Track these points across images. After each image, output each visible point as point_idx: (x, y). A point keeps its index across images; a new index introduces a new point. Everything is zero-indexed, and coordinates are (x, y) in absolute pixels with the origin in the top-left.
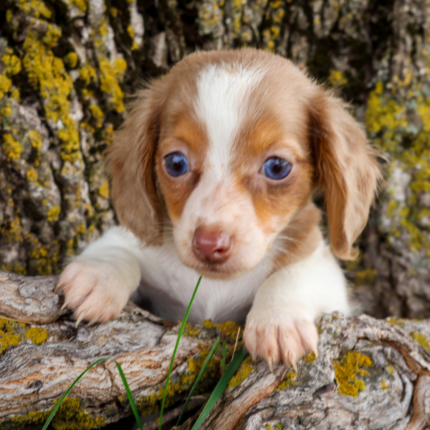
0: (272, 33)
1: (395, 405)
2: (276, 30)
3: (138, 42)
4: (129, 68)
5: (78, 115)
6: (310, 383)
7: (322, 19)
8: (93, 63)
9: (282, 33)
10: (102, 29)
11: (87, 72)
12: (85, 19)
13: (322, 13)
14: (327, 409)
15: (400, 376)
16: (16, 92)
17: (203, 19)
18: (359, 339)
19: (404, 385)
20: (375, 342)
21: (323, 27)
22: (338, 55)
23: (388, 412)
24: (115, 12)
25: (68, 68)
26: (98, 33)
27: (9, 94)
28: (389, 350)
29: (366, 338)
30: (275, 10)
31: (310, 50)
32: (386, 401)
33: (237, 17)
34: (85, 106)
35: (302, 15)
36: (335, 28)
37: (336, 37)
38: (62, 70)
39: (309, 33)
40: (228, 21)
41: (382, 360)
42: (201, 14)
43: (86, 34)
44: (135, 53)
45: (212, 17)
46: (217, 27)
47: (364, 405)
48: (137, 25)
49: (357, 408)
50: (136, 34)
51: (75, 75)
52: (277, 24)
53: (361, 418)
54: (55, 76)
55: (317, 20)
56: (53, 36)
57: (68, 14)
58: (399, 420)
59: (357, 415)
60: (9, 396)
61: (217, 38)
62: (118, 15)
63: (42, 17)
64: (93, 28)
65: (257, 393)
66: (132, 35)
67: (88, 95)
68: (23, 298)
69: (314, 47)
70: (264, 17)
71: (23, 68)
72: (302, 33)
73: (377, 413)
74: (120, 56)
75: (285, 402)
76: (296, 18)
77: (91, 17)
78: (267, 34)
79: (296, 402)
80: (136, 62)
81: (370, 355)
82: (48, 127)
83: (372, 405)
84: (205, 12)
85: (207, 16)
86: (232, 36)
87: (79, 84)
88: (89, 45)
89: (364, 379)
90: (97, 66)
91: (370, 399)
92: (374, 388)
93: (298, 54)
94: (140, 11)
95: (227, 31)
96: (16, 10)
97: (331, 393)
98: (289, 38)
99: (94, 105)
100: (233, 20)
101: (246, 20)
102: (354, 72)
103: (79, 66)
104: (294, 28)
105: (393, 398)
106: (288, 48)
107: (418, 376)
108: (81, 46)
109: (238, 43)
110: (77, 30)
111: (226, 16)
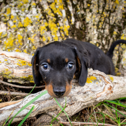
1: (99, 87)
2: (102, 23)
3: (73, 23)
4: (70, 28)
5: (59, 35)
7: (112, 21)
9: (104, 23)
10: (65, 20)
11: (61, 28)
12: (62, 17)
13: (112, 20)
15: (103, 83)
16: (46, 29)
18: (94, 73)
19: (103, 84)
20: (97, 75)
21: (112, 22)
22: (115, 28)
23: (97, 88)
24: (69, 17)
25: (57, 26)
27: (45, 30)
28: (101, 77)
29: (95, 74)
30: (102, 19)
33: (94, 19)
34: (61, 34)
35: (108, 20)
36: (115, 23)
37: (115, 25)
38: (56, 27)
39: (109, 24)
41: (98, 79)
42: (86, 19)
43: (62, 20)
44: (72, 25)
46: (89, 21)
47: (91, 85)
48: (73, 20)
49: (89, 85)
50: (73, 22)
51: (59, 28)
53: (89, 87)
54: (54, 27)
55: (111, 21)
56: (54, 20)
57: (58, 16)
58: (100, 91)
59: (88, 87)
60: (19, 73)
61: (90, 23)
63: (52, 16)
66: (71, 22)
67: (61, 32)
68: (29, 58)
69: (110, 27)
70: (100, 20)
71: (48, 25)
72: (108, 24)
73: (94, 88)
74: (69, 25)
76: (107, 21)
78: (100, 23)
80: (72, 27)
81: (96, 77)
82: (52, 37)
83: (93, 86)
85: (88, 19)
87: (60, 30)
88: (62, 22)
89: (92, 81)
90: (64, 26)
91: (92, 84)
92: (94, 83)
93: (107, 28)
94: (74, 18)
95: (92, 22)
96: (48, 15)
99: (63, 34)
101: (96, 20)
102: (119, 32)
103: (60, 26)
104: (106, 23)
105: (99, 86)
106: (105, 26)
107: (107, 83)
108: (60, 22)
109: (94, 25)
110: (60, 20)
111: (91, 19)
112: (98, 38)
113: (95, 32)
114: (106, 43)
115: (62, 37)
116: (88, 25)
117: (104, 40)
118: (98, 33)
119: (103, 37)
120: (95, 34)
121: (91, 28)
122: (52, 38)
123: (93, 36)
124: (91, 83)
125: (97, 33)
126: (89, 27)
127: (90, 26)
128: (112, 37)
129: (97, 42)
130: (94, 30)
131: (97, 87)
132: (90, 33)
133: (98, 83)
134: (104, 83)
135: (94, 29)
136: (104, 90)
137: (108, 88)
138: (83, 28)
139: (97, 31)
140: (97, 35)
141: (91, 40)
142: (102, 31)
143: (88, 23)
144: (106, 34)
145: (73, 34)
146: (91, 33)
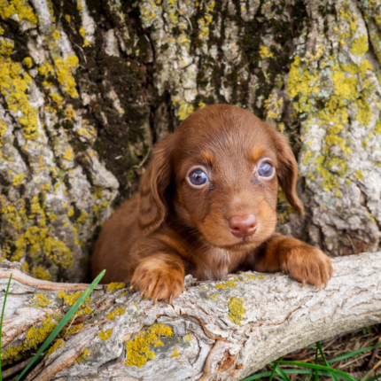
0: (206, 21)
1: (183, 368)
2: (210, 18)
3: (89, 40)
5: (40, 101)
6: (98, 359)
7: (248, 6)
8: (50, 61)
9: (215, 19)
10: (54, 35)
11: (45, 69)
13: (247, 1)
14: (112, 377)
15: (198, 342)
17: (144, 16)
18: (159, 316)
19: (200, 349)
20: (174, 318)
21: (248, 12)
22: (264, 34)
23: (175, 374)
24: (68, 18)
25: (27, 68)
26: (51, 38)
28: (188, 322)
29: (165, 315)
30: (207, 1)
31: (240, 31)
32: (173, 366)
33: (172, 12)
34: (47, 94)
35: (231, 4)
36: (258, 13)
37: (260, 20)
38: (22, 71)
39: (238, 18)
40: (165, 15)
41: (181, 331)
42: (142, 12)
43: (40, 40)
44: (86, 49)
45: (150, 14)
46: (157, 21)
47: (150, 371)
48: (88, 26)
49: (141, 374)
50: (87, 34)
51: (34, 72)
52: (210, 12)
54: (12, 77)
55: (243, 7)
56: (7, 48)
57: (20, 29)
58: (189, 378)
59: (141, 380)
61: (159, 29)
62: (72, 20)
64: (46, 35)
65: (61, 363)
66: (83, 35)
67: (47, 85)
69: (243, 29)
70: (197, 9)
72: (232, 18)
74: (73, 53)
75: (75, 374)
76: (226, 7)
77: (41, 28)
78: (201, 22)
79: (83, 374)
81: (172, 326)
82: (11, 116)
83: (157, 371)
84: (145, 10)
85: (146, 13)
86: (171, 26)
88: (46, 48)
89: (155, 350)
90: (53, 63)
91: (156, 366)
92: (164, 357)
93: (230, 35)
94: (91, 15)
95: (166, 23)
97: (118, 364)
98: (222, 22)
99: (54, 92)
100: (169, 14)
101: (181, 13)
102: (279, 47)
103: (35, 66)
104: (225, 14)
105: (181, 363)
106: (222, 32)
107: (216, 340)
108: (38, 49)
109: (176, 32)
110: (35, 38)
111: (164, 12)
112: (201, 82)
113: (186, 59)
114: (233, 95)
115: (54, 105)
116: (154, 35)
117: (226, 85)
118: (197, 59)
119: (218, 72)
120: (185, 69)
121: (165, 47)
122: (14, 121)
123: (181, 75)
124: (149, 364)
125: (193, 62)
126: (159, 44)
127: (161, 37)
128: (257, 71)
129: (198, 98)
130: (178, 52)
131: (175, 369)
132: (166, 66)
133: (180, 349)
134: (202, 344)
135: (179, 47)
136: (203, 370)
137: (219, 363)
138: (134, 49)
139: (192, 53)
140: (193, 69)
141: (175, 93)
142: (214, 53)
143: (151, 29)
144: (230, 63)
145: (99, 81)
146: (170, 63)
